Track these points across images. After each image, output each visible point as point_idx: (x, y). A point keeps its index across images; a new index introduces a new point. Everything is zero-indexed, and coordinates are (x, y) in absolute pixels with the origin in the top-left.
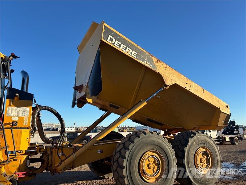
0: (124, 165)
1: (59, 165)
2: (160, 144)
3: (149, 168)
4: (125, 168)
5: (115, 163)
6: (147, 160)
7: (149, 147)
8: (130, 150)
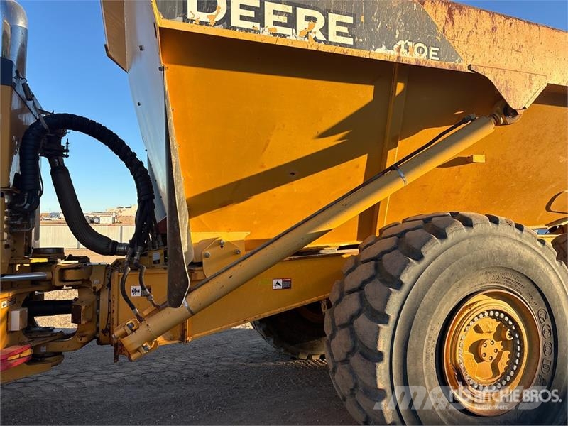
0: (380, 349)
1: (128, 331)
2: (527, 264)
3: (479, 359)
4: (386, 359)
5: (338, 335)
6: (471, 329)
7: (482, 279)
8: (405, 289)
